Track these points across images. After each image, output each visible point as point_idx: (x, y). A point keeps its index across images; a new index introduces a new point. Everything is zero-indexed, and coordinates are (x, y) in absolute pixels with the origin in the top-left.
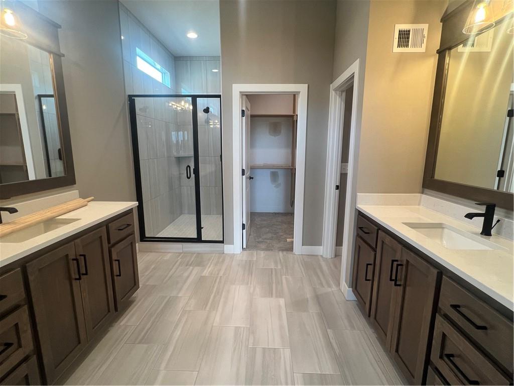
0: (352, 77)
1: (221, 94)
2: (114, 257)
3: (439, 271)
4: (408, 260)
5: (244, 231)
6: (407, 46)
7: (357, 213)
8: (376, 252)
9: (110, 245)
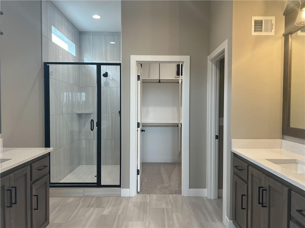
0: (223, 51)
1: (121, 62)
2: (34, 193)
3: (289, 188)
4: (270, 185)
5: (139, 176)
6: (261, 31)
7: (233, 155)
8: (248, 184)
9: (31, 182)
